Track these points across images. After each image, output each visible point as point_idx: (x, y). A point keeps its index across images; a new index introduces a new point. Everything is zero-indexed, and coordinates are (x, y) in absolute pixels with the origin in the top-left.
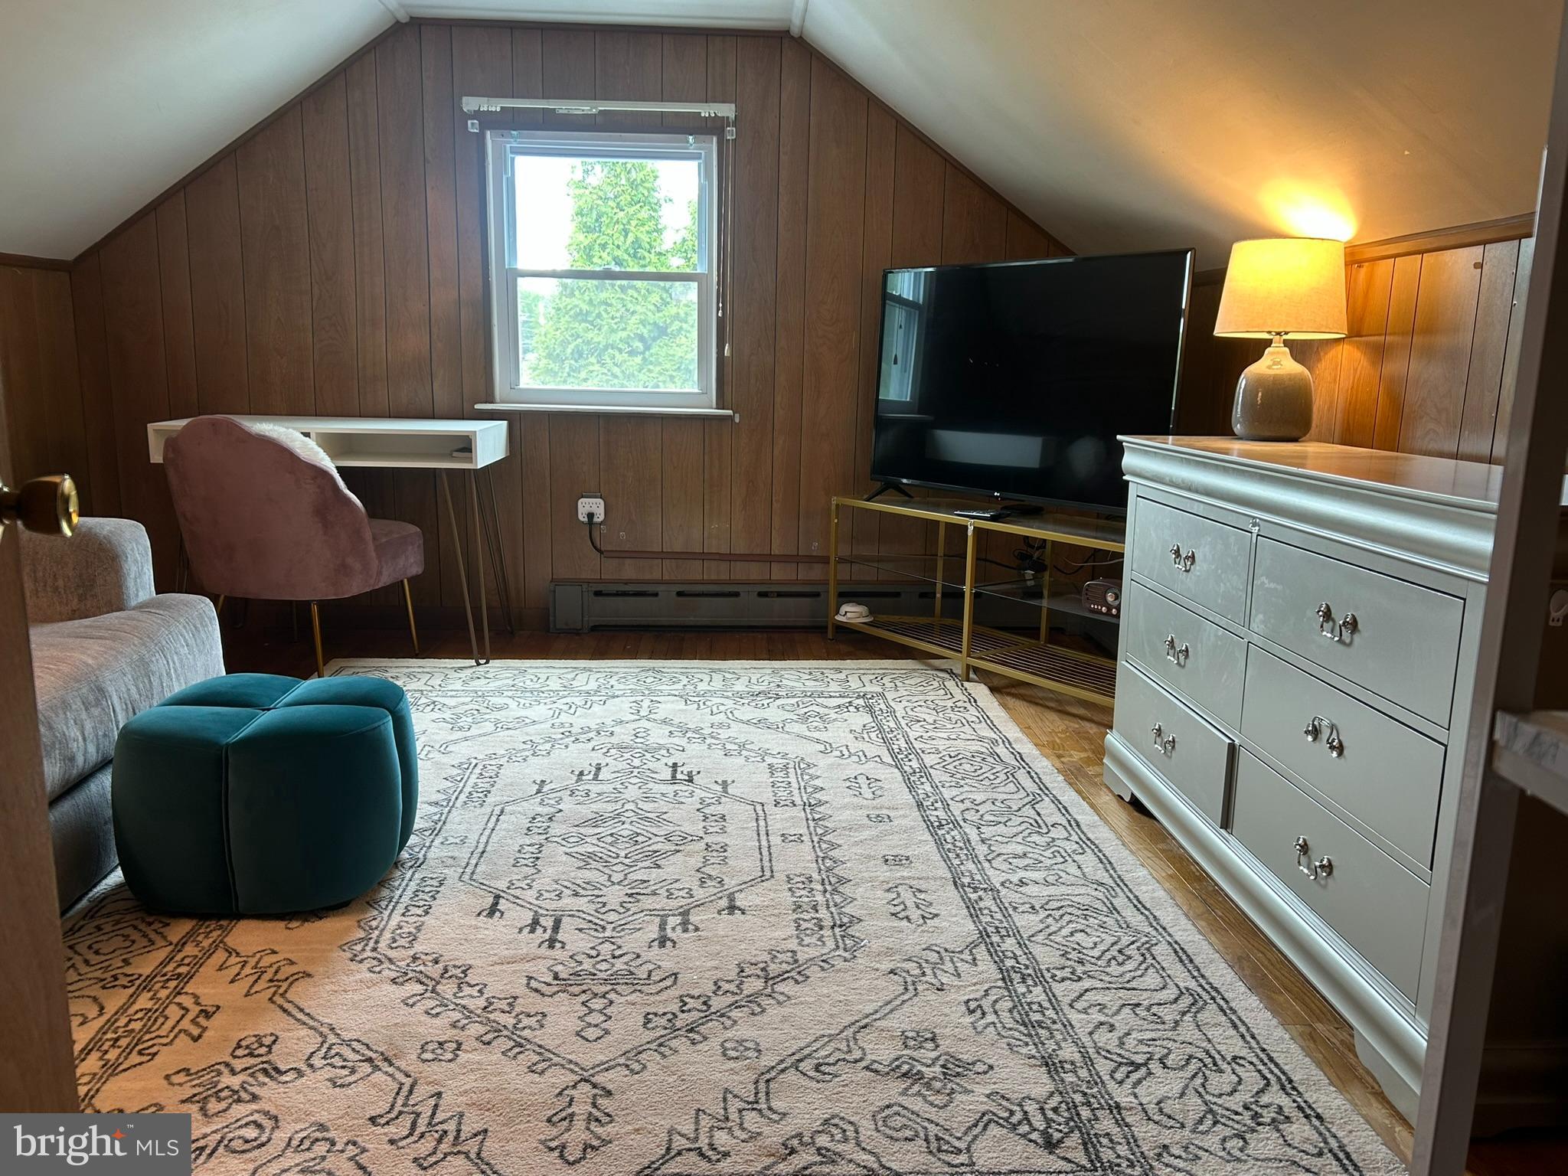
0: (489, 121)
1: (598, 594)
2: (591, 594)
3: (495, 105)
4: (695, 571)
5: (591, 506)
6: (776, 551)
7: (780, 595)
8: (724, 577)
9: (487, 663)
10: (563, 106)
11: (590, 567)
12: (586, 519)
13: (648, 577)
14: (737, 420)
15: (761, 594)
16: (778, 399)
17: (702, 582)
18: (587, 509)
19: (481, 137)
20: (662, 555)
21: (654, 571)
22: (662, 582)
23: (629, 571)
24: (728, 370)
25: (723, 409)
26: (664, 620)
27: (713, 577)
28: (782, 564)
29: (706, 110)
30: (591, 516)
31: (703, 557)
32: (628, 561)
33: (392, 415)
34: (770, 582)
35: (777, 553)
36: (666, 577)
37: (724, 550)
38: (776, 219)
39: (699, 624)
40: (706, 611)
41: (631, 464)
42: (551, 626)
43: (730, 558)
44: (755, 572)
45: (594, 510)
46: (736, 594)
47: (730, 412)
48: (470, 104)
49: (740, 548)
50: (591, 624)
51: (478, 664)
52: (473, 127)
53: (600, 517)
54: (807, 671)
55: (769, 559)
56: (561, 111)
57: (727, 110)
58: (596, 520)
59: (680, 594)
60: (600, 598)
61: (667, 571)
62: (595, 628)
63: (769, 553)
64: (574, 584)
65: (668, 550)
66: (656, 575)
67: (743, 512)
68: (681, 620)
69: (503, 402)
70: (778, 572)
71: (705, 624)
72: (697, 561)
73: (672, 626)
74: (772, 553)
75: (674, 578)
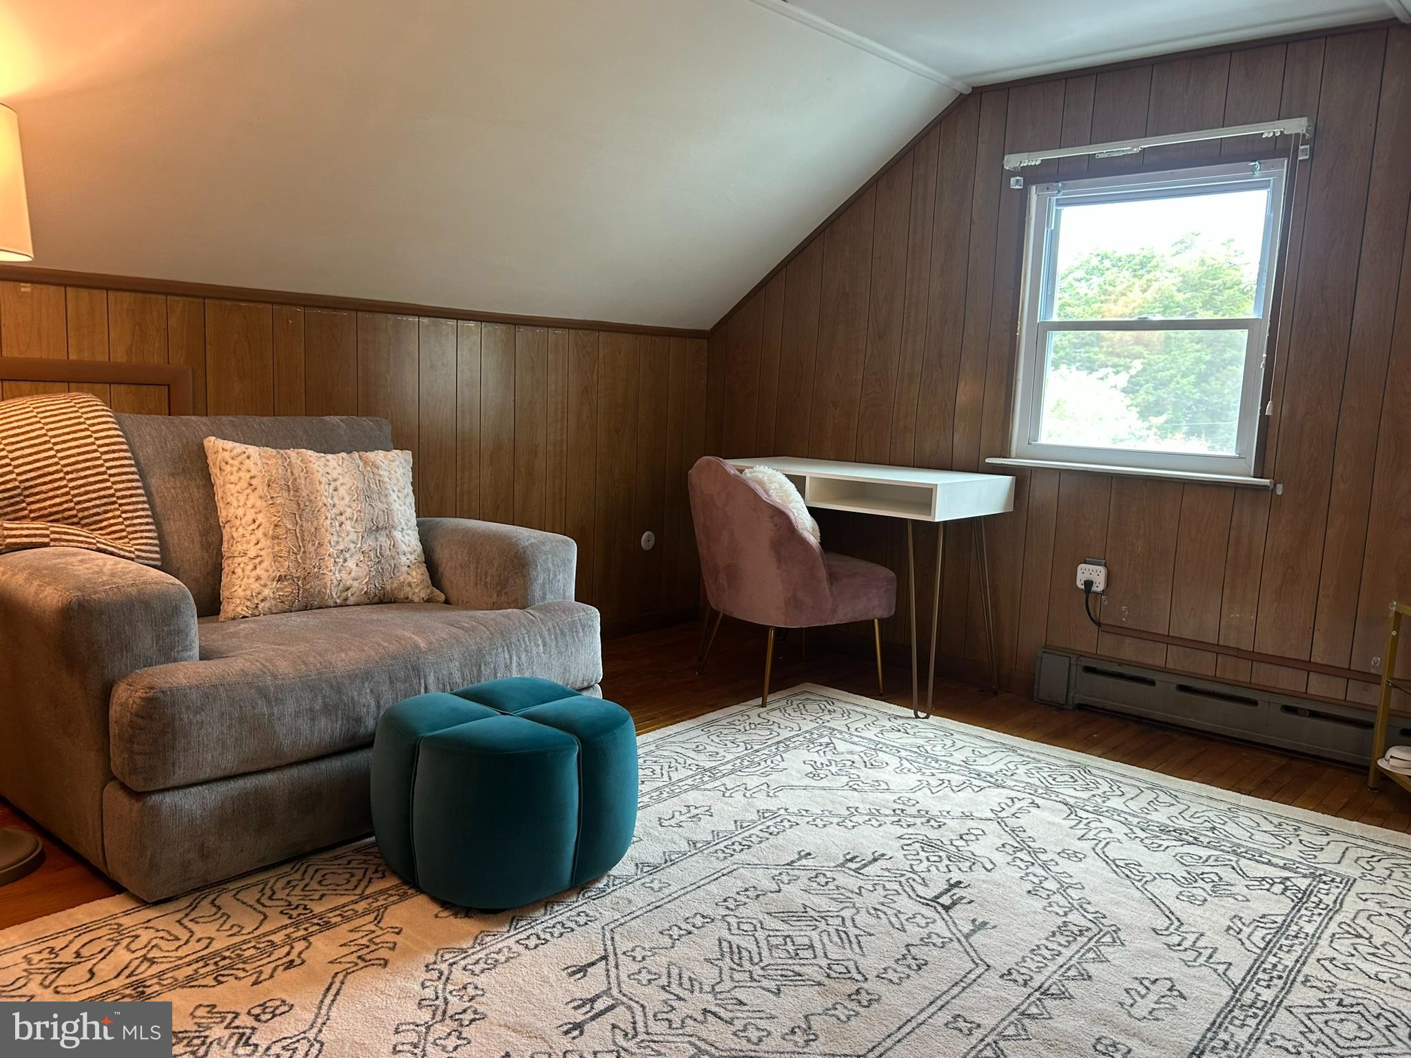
0: (1032, 176)
1: (1088, 670)
2: (1080, 669)
3: (1034, 160)
4: (1205, 664)
5: (1092, 574)
6: (1316, 658)
7: (1314, 714)
8: (1244, 678)
9: (927, 717)
10: (1102, 151)
11: (1086, 639)
12: (1083, 587)
13: (1149, 661)
14: (1279, 492)
15: (1287, 709)
16: (1338, 470)
17: (1214, 680)
18: (1087, 576)
19: (1024, 195)
20: (1169, 640)
21: (1156, 656)
22: (1164, 670)
23: (1129, 650)
24: (1273, 431)
25: (1262, 478)
26: (1159, 715)
27: (1228, 676)
28: (1323, 677)
29: (1269, 130)
30: (1089, 584)
31: (1219, 649)
32: (1128, 640)
34: (1305, 696)
35: (1319, 661)
36: (1170, 665)
37: (1246, 645)
39: (1200, 728)
40: (1211, 716)
41: (1141, 532)
42: (1035, 695)
43: (1254, 657)
44: (1288, 680)
45: (1094, 578)
46: (1254, 703)
47: (1266, 482)
48: (1013, 161)
49: (1268, 645)
50: (1076, 702)
51: (917, 717)
52: (1015, 183)
53: (1099, 586)
54: (1276, 821)
55: (1308, 666)
56: (1101, 156)
57: (1296, 126)
58: (1094, 589)
59: (1182, 688)
60: (1091, 676)
61: (1175, 658)
62: (1081, 707)
63: (1307, 659)
64: (1063, 654)
65: (1176, 635)
66: (1159, 661)
67: (1275, 604)
68: (1179, 719)
69: (1018, 457)
70: (1318, 686)
71: (1207, 729)
72: (1209, 654)
73: (1167, 723)
74: (1312, 660)
75: (1179, 668)
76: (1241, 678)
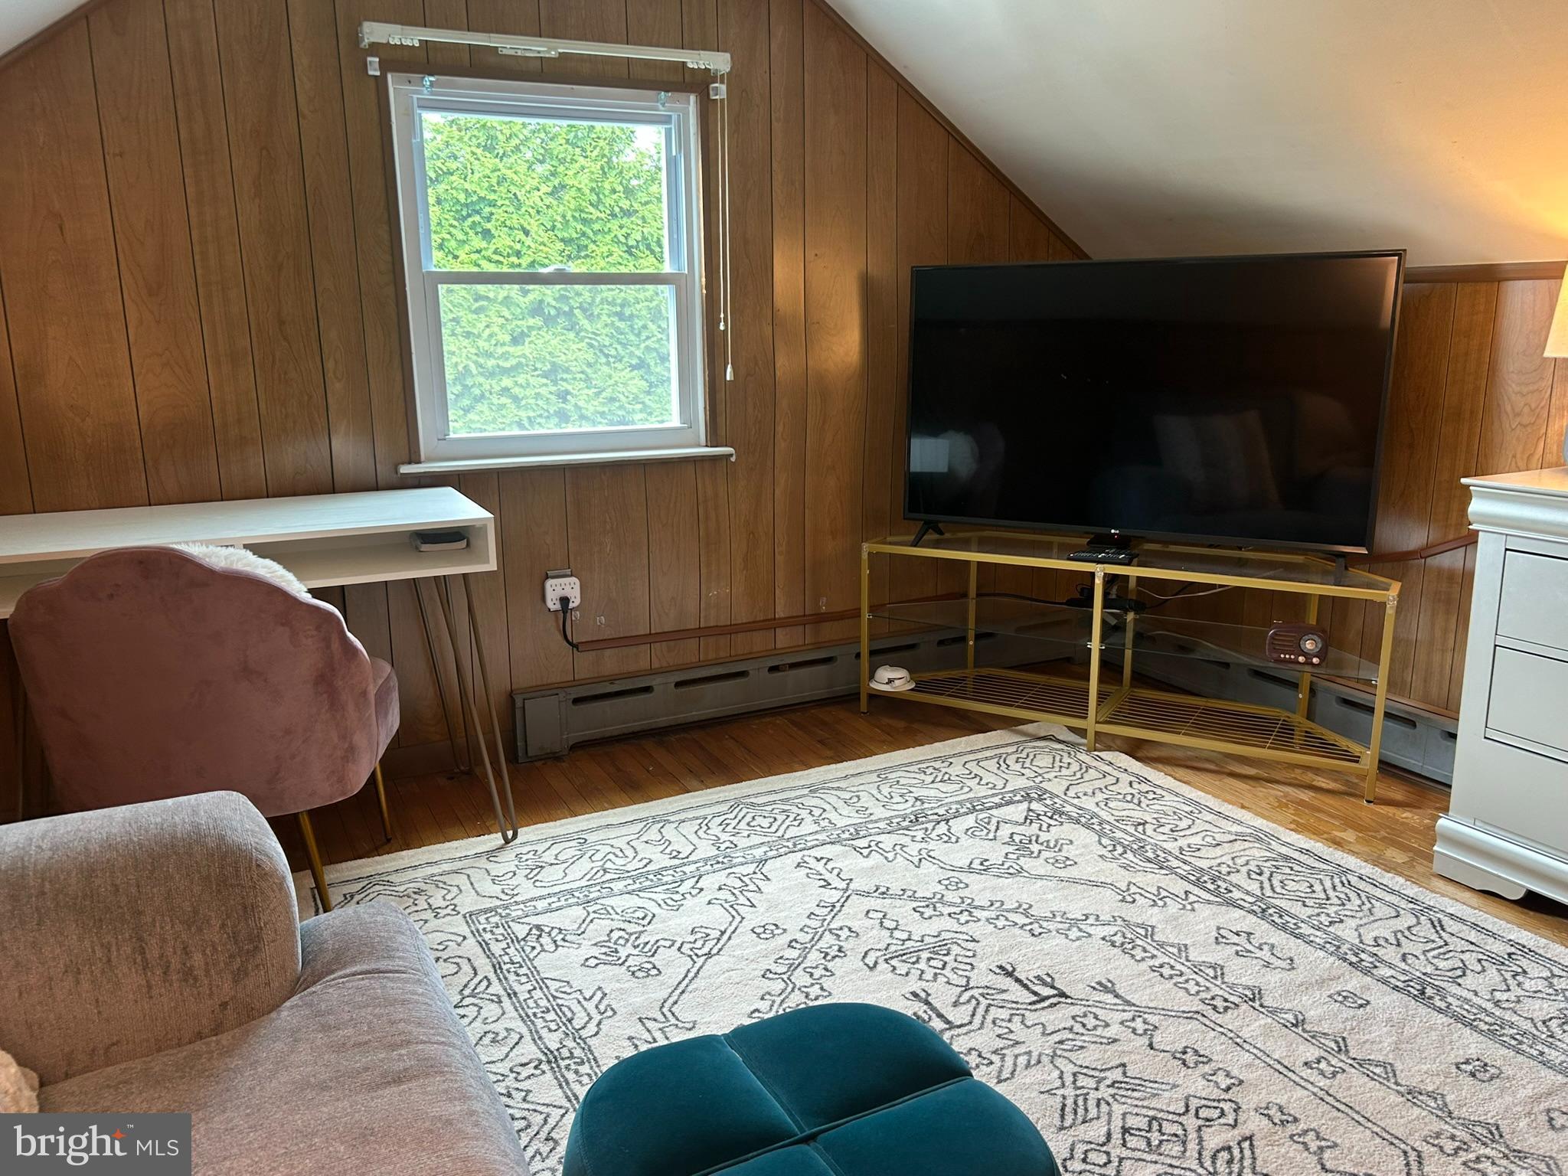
1: (578, 701)
2: (570, 703)
3: (412, 38)
4: (689, 651)
5: (566, 589)
6: (780, 614)
7: (794, 666)
8: (725, 654)
11: (563, 667)
12: (558, 606)
13: (632, 668)
14: (734, 459)
15: (773, 669)
16: (780, 428)
17: (700, 665)
18: (560, 593)
19: (382, 82)
20: (650, 639)
21: (642, 659)
22: (652, 672)
23: (611, 662)
24: (721, 397)
25: (717, 447)
26: (663, 721)
27: (712, 655)
28: (788, 629)
29: (695, 60)
30: (565, 601)
31: (701, 633)
32: (609, 652)
33: (270, 493)
34: (778, 653)
35: (782, 615)
36: (655, 665)
37: (724, 620)
38: (770, 203)
39: (704, 719)
40: (711, 701)
41: (608, 527)
42: (521, 754)
43: (731, 630)
44: (759, 641)
45: (568, 592)
46: (743, 674)
47: (726, 450)
48: (371, 33)
49: (742, 614)
50: (571, 743)
52: (372, 67)
53: (575, 602)
55: (771, 624)
57: (721, 62)
58: (571, 605)
59: (679, 684)
60: (582, 707)
61: (657, 657)
62: (577, 746)
64: (550, 692)
65: (658, 631)
66: (643, 664)
67: (745, 572)
68: (683, 717)
69: (430, 460)
70: (783, 638)
71: (709, 717)
72: (692, 640)
73: (671, 726)
74: (777, 616)
75: (665, 664)
76: (722, 654)
